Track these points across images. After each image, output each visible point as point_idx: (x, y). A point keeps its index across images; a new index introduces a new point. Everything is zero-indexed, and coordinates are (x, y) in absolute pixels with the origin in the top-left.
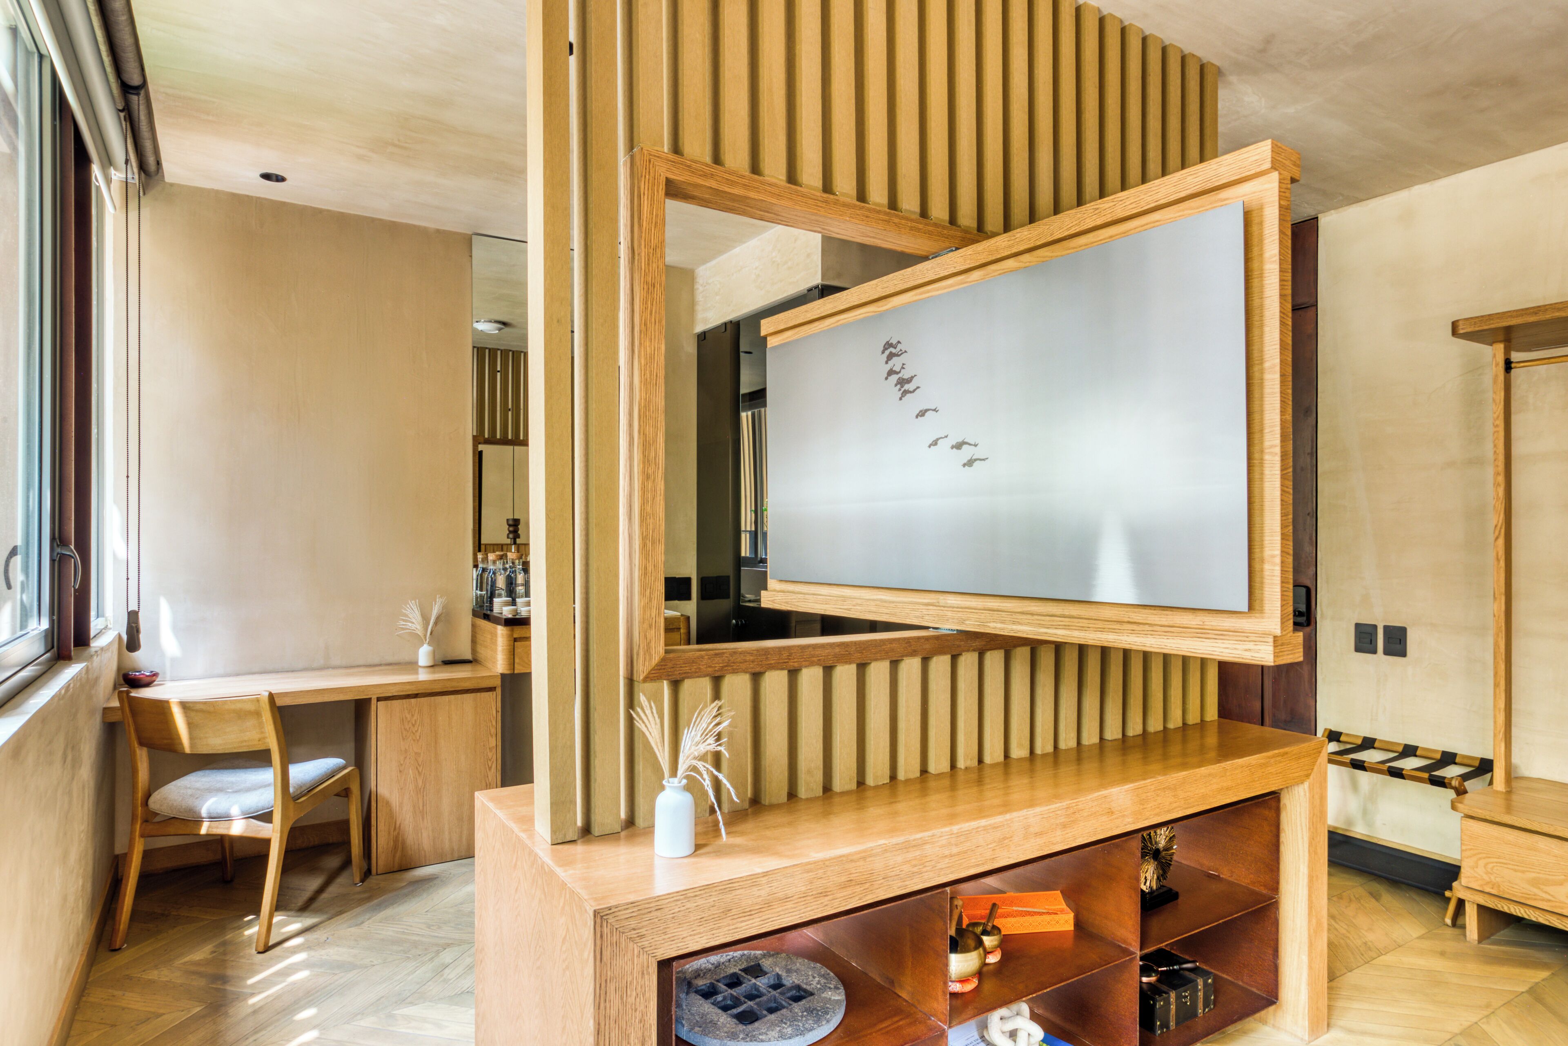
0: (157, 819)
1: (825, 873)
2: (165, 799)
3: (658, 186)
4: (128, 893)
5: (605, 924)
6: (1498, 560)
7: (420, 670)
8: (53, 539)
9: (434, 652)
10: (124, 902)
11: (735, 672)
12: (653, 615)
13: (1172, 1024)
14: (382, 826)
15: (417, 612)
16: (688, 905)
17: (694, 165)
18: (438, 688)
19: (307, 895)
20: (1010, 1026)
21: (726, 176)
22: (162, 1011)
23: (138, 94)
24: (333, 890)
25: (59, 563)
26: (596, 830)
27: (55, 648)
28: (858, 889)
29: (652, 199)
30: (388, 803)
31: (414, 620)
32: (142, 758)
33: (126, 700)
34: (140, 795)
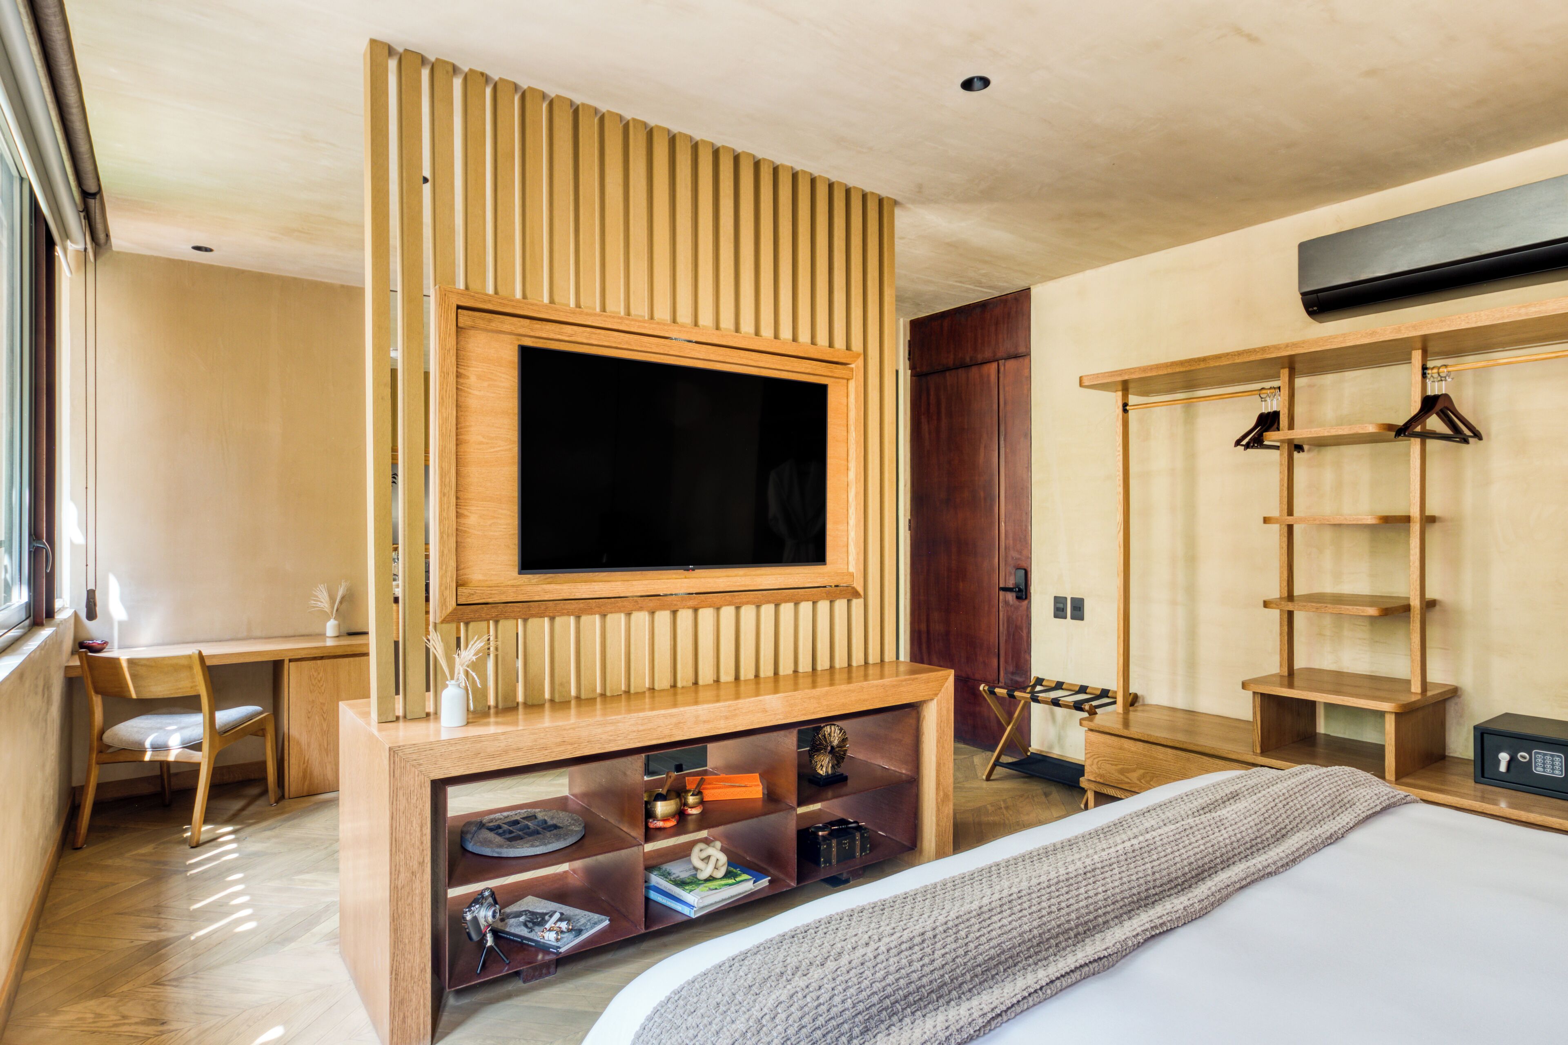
0: (110, 750)
1: (545, 735)
2: (116, 734)
3: (451, 310)
4: (87, 806)
5: (396, 756)
6: (1120, 547)
7: (328, 640)
8: (30, 535)
9: (339, 625)
10: (83, 812)
11: (506, 618)
12: (448, 581)
13: (834, 861)
14: (292, 761)
15: (325, 593)
16: (451, 748)
17: (477, 295)
18: (340, 652)
19: (231, 812)
20: (704, 855)
21: (500, 301)
22: (116, 882)
23: (95, 198)
24: (252, 809)
25: (35, 553)
26: (408, 717)
27: (32, 617)
28: (569, 747)
29: (447, 319)
30: (298, 743)
31: (323, 600)
32: (97, 703)
33: (84, 658)
34: (96, 731)
